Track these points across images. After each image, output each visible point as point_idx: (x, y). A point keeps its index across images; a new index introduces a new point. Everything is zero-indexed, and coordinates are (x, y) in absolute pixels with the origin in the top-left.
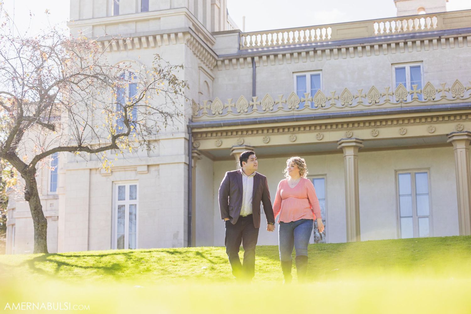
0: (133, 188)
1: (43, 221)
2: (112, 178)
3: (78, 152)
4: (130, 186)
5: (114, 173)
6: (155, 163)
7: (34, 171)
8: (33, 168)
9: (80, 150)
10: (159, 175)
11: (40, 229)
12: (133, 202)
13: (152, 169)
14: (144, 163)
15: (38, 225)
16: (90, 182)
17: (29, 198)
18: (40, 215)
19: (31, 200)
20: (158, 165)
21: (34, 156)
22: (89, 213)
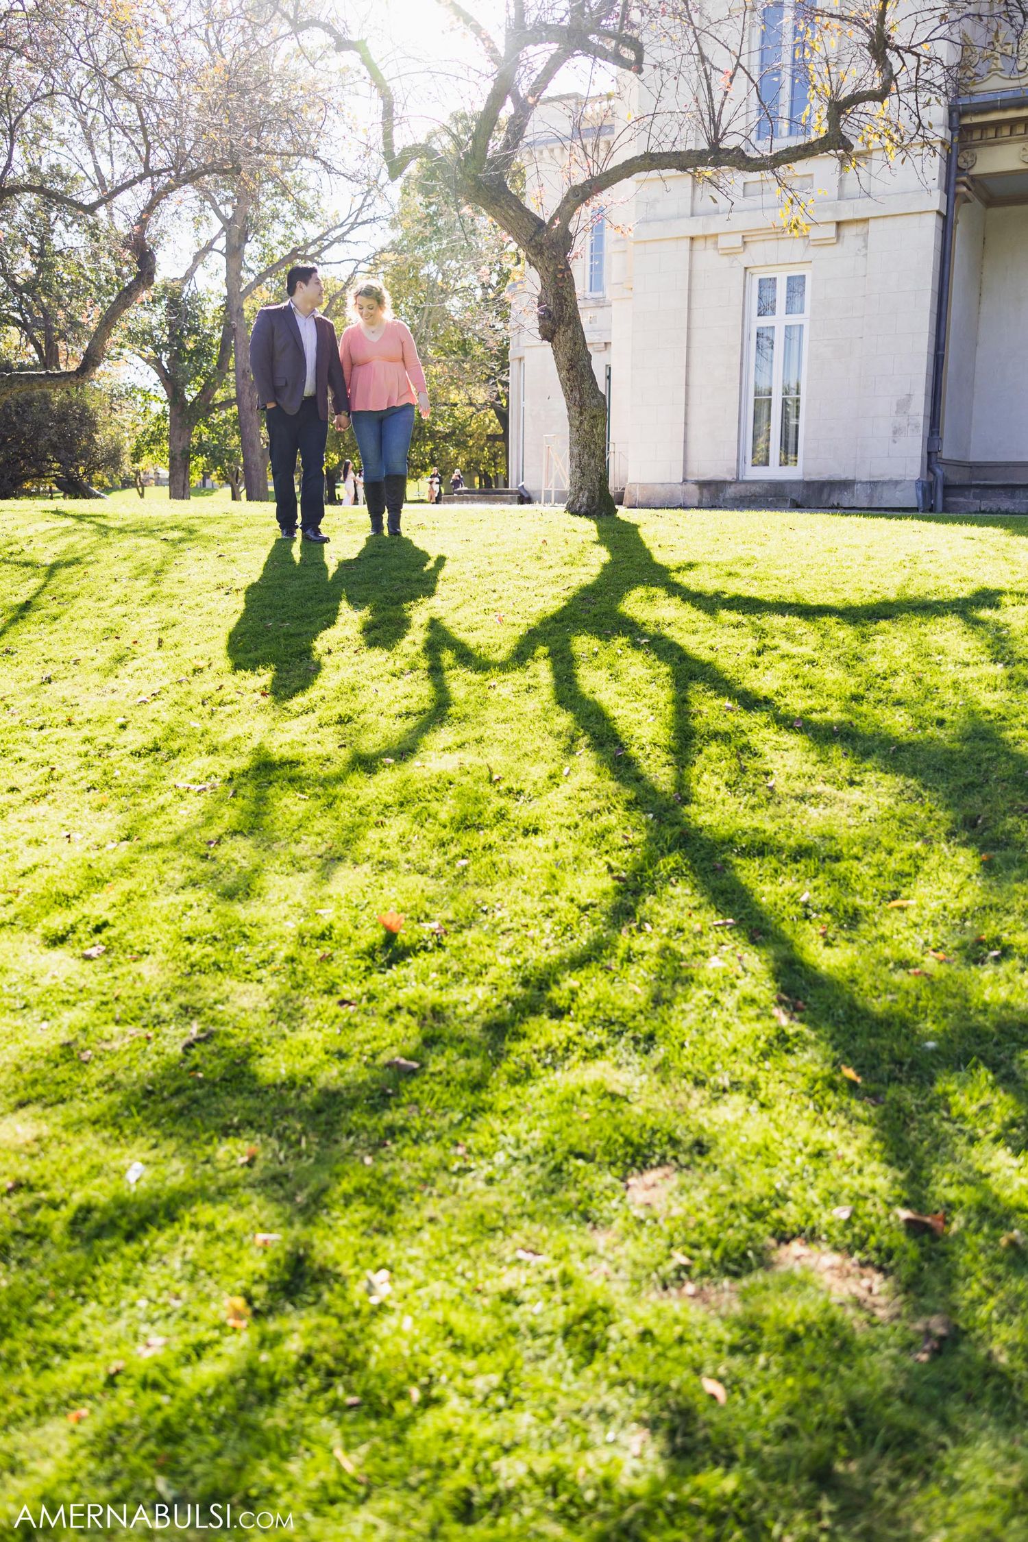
0: (796, 285)
1: (594, 401)
2: (744, 260)
3: (708, 172)
4: (789, 278)
5: (750, 247)
6: (858, 216)
7: (565, 241)
8: (561, 233)
9: (716, 164)
10: (866, 247)
11: (586, 426)
12: (794, 319)
13: (848, 232)
14: (830, 216)
15: (581, 414)
16: (690, 271)
17: (554, 333)
18: (586, 385)
19: (559, 337)
20: (866, 220)
21: (566, 189)
22: (688, 347)
